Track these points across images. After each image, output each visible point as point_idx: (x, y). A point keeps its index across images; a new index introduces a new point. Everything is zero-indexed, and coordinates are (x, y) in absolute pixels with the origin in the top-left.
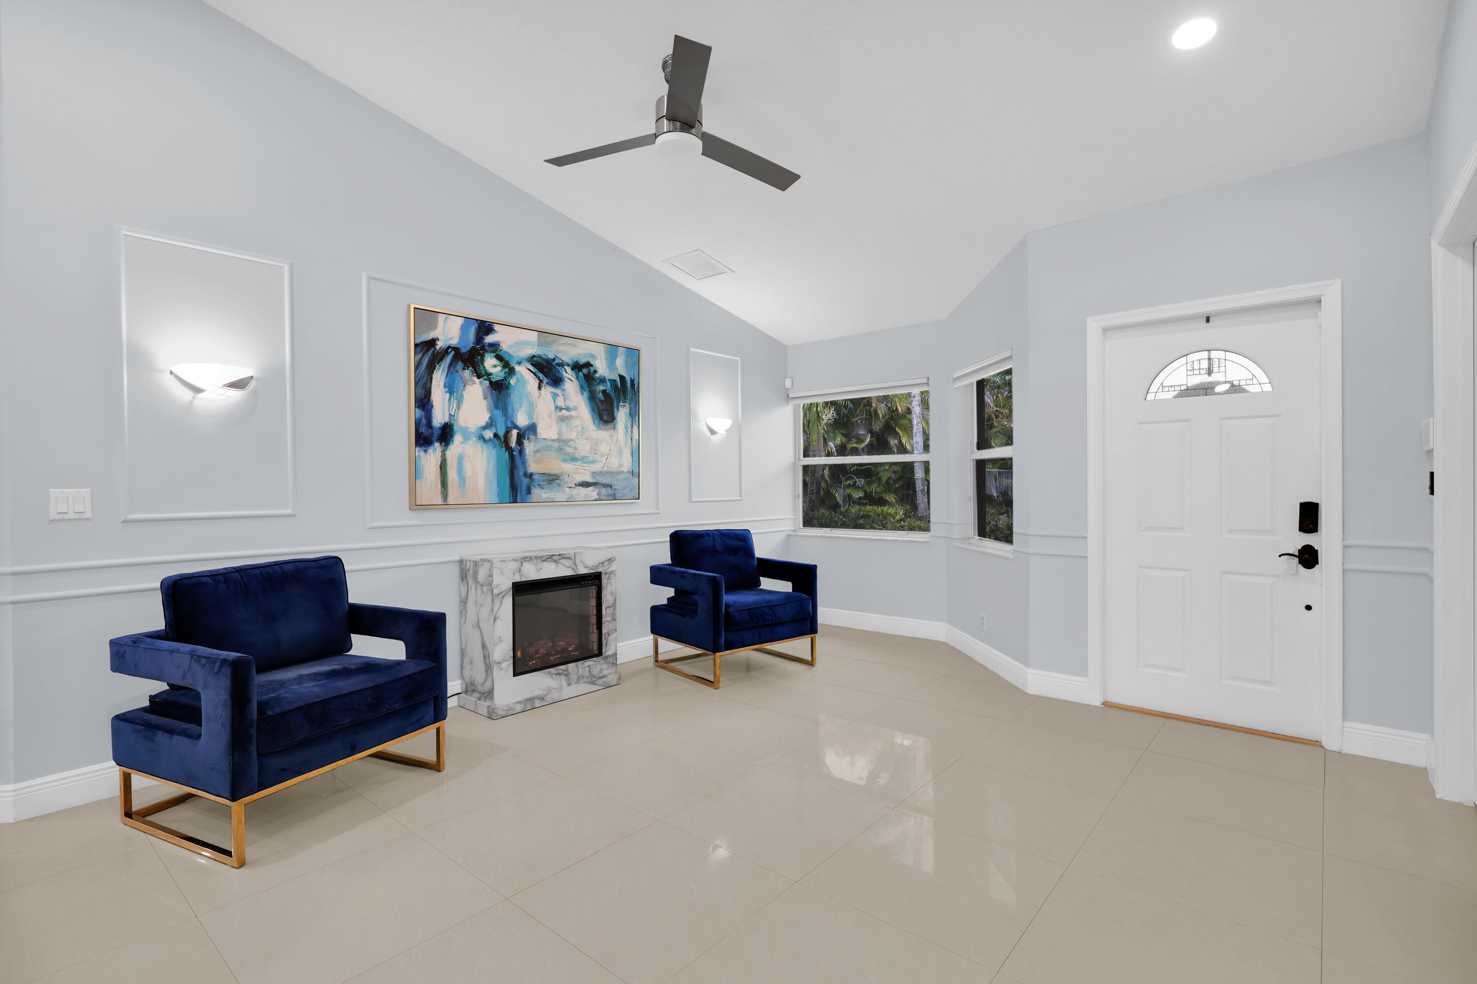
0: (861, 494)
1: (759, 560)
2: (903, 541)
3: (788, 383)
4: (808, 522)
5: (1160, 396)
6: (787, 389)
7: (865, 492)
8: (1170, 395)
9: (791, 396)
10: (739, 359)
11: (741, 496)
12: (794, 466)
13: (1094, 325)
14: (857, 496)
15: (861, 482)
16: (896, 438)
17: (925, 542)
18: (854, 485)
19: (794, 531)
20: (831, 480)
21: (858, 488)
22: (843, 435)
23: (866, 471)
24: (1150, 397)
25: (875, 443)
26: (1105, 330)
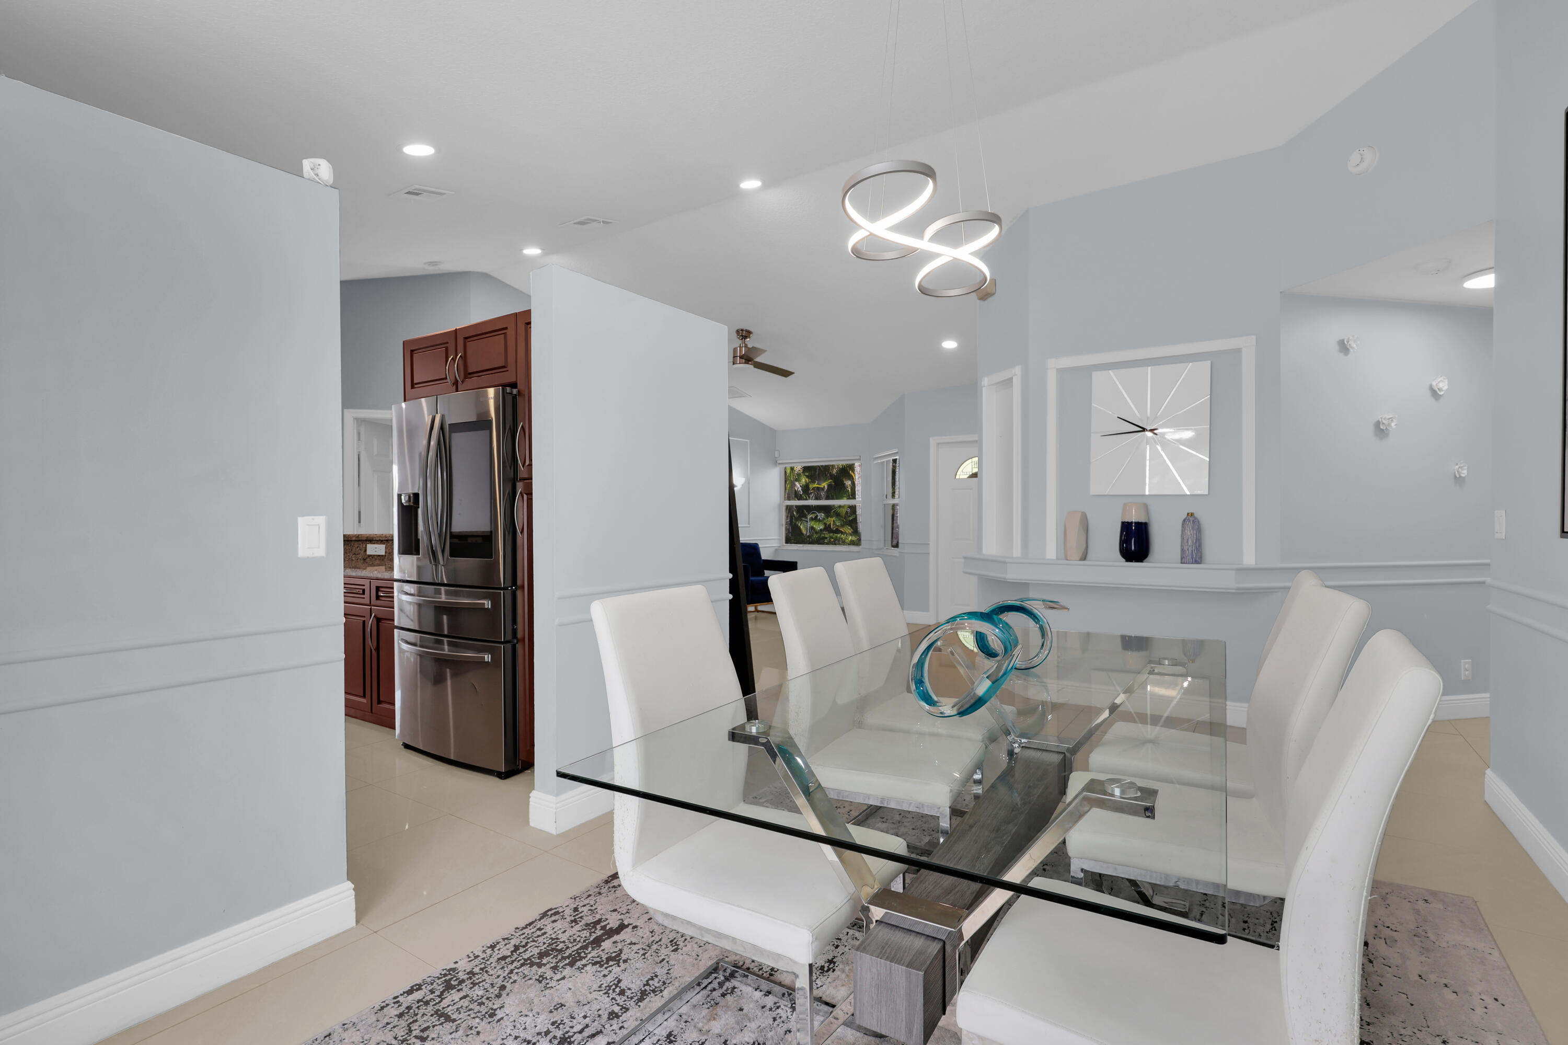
0: (822, 527)
1: (763, 560)
2: (846, 551)
3: (777, 455)
4: (788, 541)
5: (961, 477)
6: (776, 458)
7: (825, 524)
8: (966, 477)
9: (778, 462)
10: (748, 441)
11: (749, 524)
12: (780, 506)
13: (933, 441)
14: (819, 529)
15: (821, 516)
16: (850, 479)
17: (858, 552)
18: (816, 519)
19: (780, 547)
20: (797, 514)
21: (819, 521)
22: (807, 477)
23: (827, 510)
24: (957, 477)
25: (833, 483)
26: (938, 444)
